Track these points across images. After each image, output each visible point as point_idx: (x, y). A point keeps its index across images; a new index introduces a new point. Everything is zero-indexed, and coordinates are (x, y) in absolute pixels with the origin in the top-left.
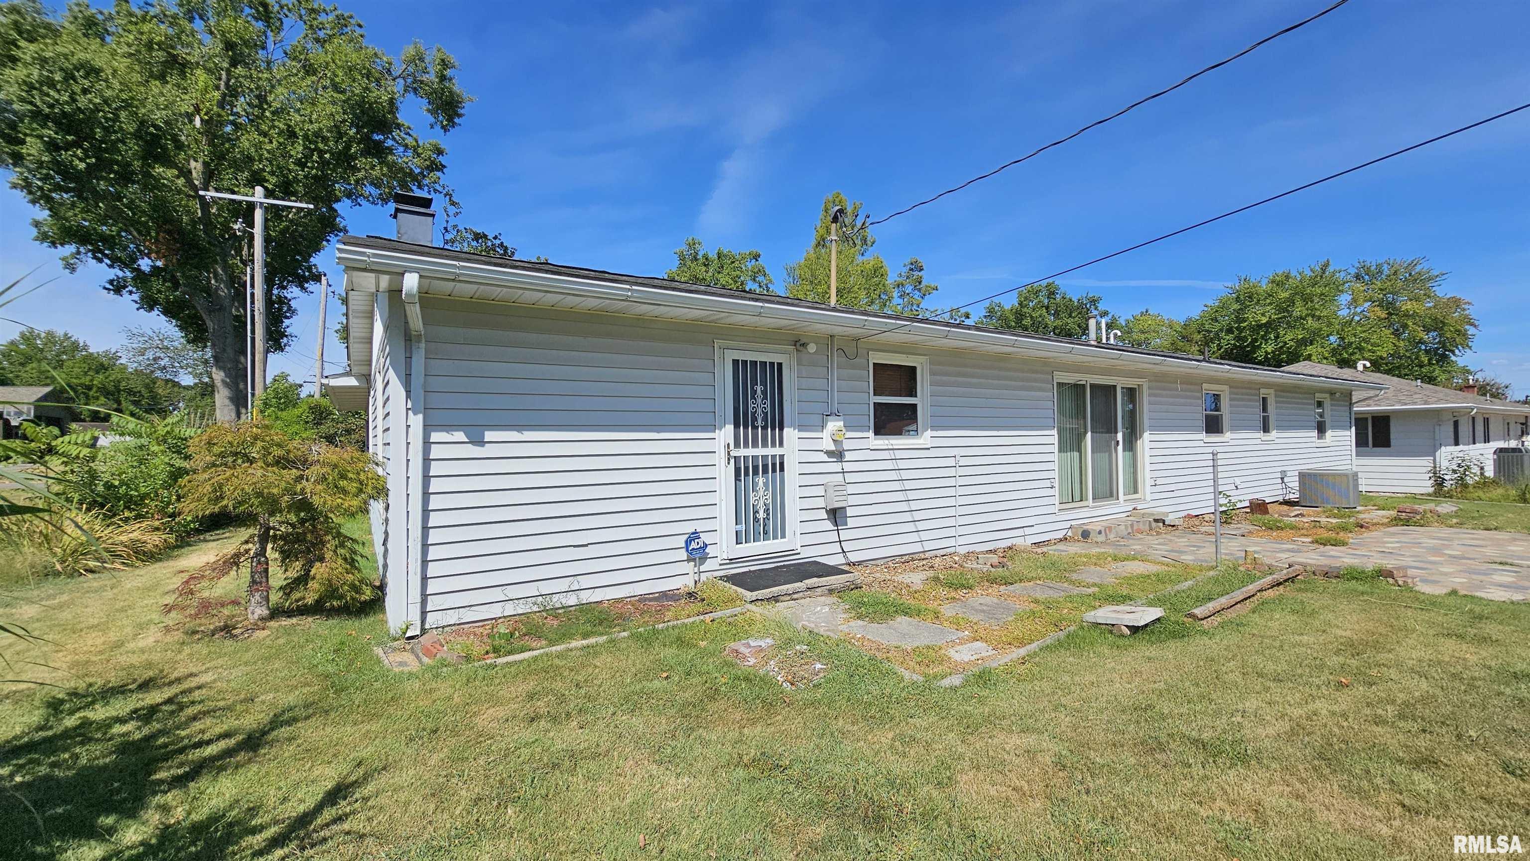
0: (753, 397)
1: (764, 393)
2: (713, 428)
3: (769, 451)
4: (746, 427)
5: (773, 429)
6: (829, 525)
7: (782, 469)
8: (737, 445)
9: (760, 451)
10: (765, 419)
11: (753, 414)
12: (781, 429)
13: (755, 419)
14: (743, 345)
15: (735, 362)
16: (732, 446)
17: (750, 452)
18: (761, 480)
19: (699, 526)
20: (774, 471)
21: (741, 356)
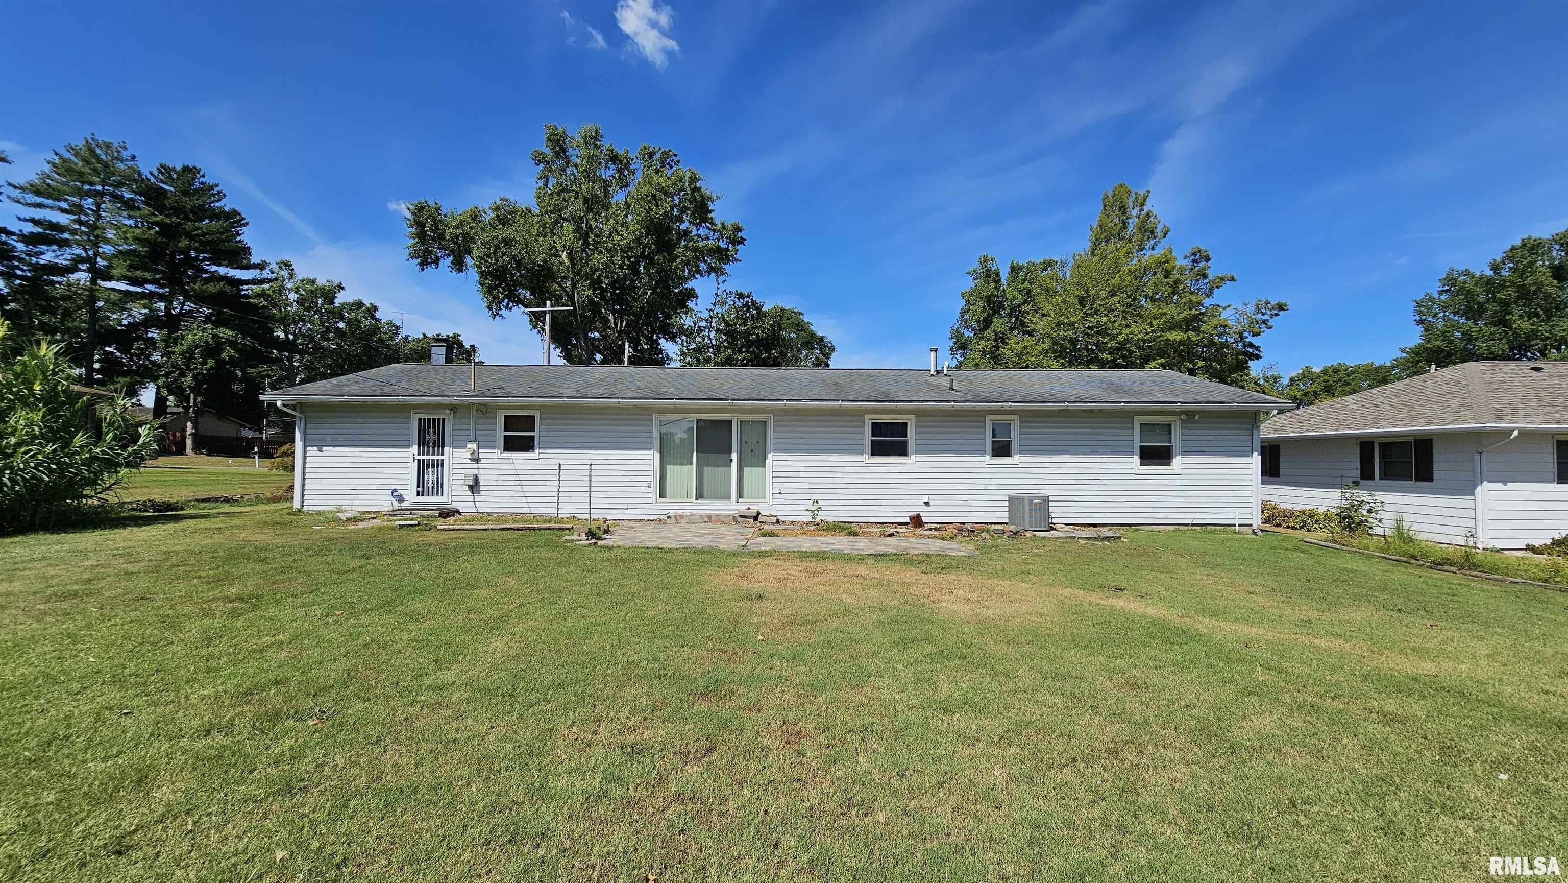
0: (428, 434)
1: (434, 432)
2: (408, 447)
3: (436, 457)
4: (424, 447)
5: (438, 448)
6: (469, 493)
7: (442, 466)
8: (419, 454)
9: (431, 457)
10: (434, 443)
11: (428, 441)
12: (443, 448)
13: (428, 443)
14: (424, 412)
15: (420, 419)
16: (416, 454)
17: (426, 457)
18: (430, 470)
19: (398, 487)
20: (438, 467)
21: (422, 416)
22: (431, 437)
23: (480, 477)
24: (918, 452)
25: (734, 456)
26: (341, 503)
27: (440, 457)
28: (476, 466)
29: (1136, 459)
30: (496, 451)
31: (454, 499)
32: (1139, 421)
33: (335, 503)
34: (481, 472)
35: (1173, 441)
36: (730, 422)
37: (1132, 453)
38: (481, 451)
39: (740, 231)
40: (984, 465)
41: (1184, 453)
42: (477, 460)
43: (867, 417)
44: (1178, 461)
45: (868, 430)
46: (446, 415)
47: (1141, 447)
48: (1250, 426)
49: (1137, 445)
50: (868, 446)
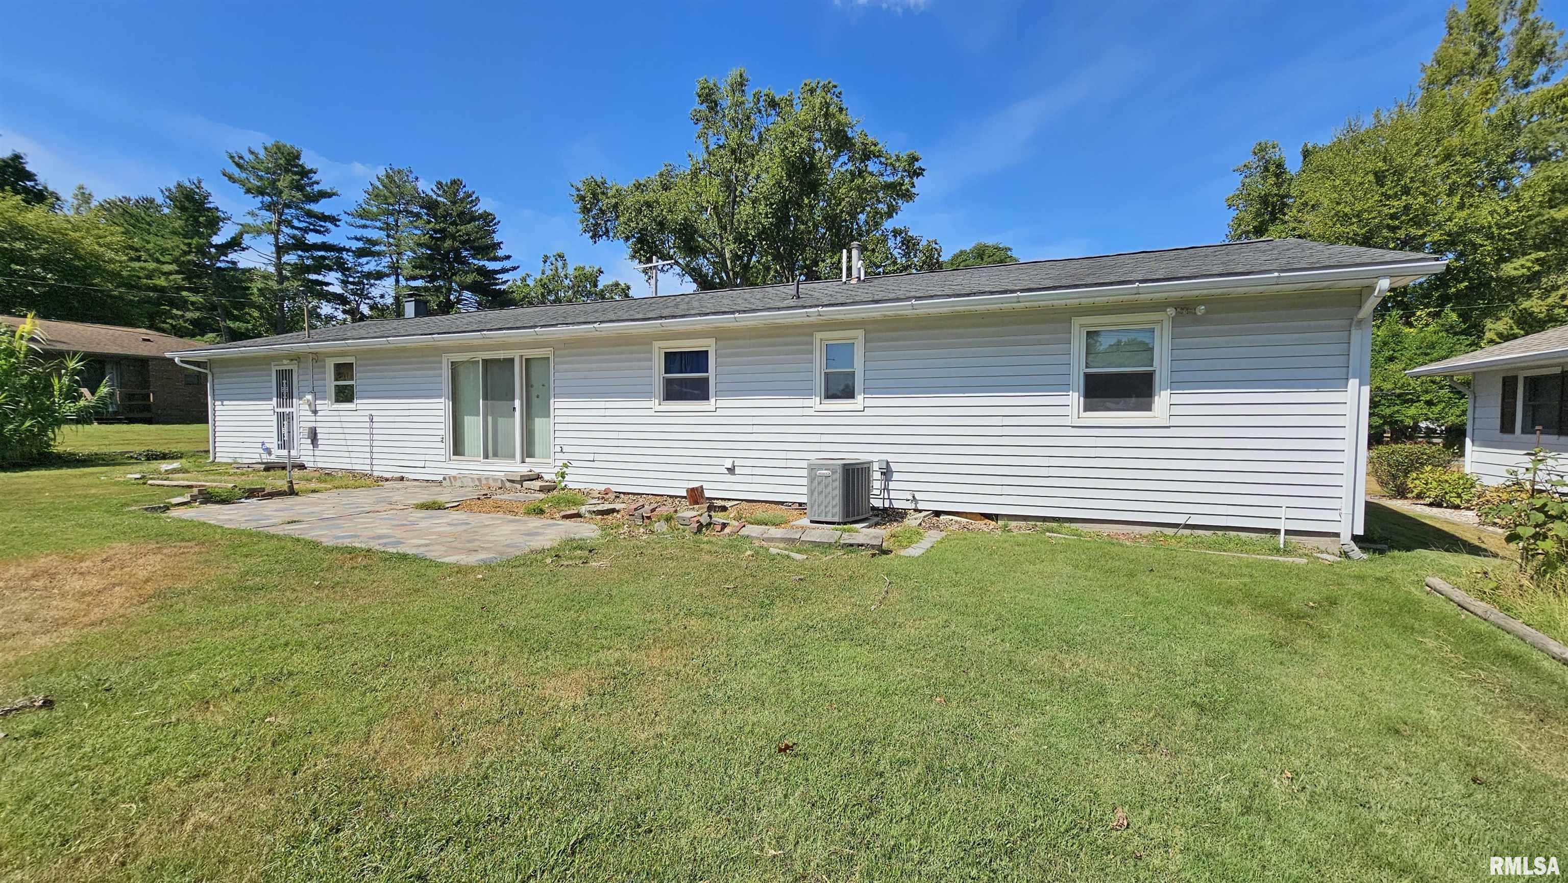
0: (282, 386)
1: (286, 383)
2: (271, 399)
4: (281, 399)
5: (290, 400)
6: (311, 447)
7: (292, 418)
8: (277, 407)
9: (285, 410)
10: (287, 395)
11: (283, 394)
12: (292, 400)
14: (279, 363)
15: (276, 371)
16: (275, 406)
17: (282, 410)
18: (286, 422)
19: (267, 440)
20: (290, 418)
21: (278, 367)
22: (285, 390)
23: (318, 430)
24: (722, 393)
25: (517, 403)
26: (237, 455)
27: (290, 410)
28: (313, 419)
29: (1075, 399)
30: (326, 402)
31: (302, 452)
32: (1081, 326)
33: (231, 455)
34: (318, 424)
35: (1156, 362)
36: (512, 361)
37: (1064, 387)
38: (317, 402)
39: (917, 160)
40: (811, 412)
41: (1176, 385)
42: (315, 412)
43: (657, 344)
44: (1162, 399)
45: (659, 363)
46: (293, 366)
47: (1088, 376)
48: (1344, 323)
49: (1078, 370)
50: (658, 386)
